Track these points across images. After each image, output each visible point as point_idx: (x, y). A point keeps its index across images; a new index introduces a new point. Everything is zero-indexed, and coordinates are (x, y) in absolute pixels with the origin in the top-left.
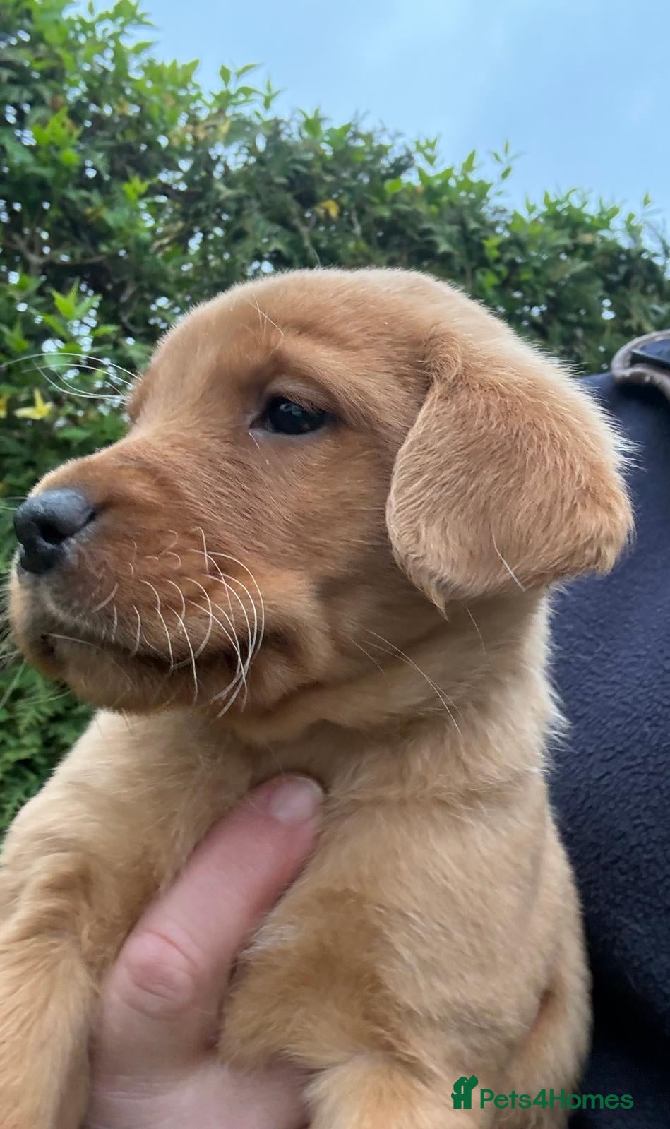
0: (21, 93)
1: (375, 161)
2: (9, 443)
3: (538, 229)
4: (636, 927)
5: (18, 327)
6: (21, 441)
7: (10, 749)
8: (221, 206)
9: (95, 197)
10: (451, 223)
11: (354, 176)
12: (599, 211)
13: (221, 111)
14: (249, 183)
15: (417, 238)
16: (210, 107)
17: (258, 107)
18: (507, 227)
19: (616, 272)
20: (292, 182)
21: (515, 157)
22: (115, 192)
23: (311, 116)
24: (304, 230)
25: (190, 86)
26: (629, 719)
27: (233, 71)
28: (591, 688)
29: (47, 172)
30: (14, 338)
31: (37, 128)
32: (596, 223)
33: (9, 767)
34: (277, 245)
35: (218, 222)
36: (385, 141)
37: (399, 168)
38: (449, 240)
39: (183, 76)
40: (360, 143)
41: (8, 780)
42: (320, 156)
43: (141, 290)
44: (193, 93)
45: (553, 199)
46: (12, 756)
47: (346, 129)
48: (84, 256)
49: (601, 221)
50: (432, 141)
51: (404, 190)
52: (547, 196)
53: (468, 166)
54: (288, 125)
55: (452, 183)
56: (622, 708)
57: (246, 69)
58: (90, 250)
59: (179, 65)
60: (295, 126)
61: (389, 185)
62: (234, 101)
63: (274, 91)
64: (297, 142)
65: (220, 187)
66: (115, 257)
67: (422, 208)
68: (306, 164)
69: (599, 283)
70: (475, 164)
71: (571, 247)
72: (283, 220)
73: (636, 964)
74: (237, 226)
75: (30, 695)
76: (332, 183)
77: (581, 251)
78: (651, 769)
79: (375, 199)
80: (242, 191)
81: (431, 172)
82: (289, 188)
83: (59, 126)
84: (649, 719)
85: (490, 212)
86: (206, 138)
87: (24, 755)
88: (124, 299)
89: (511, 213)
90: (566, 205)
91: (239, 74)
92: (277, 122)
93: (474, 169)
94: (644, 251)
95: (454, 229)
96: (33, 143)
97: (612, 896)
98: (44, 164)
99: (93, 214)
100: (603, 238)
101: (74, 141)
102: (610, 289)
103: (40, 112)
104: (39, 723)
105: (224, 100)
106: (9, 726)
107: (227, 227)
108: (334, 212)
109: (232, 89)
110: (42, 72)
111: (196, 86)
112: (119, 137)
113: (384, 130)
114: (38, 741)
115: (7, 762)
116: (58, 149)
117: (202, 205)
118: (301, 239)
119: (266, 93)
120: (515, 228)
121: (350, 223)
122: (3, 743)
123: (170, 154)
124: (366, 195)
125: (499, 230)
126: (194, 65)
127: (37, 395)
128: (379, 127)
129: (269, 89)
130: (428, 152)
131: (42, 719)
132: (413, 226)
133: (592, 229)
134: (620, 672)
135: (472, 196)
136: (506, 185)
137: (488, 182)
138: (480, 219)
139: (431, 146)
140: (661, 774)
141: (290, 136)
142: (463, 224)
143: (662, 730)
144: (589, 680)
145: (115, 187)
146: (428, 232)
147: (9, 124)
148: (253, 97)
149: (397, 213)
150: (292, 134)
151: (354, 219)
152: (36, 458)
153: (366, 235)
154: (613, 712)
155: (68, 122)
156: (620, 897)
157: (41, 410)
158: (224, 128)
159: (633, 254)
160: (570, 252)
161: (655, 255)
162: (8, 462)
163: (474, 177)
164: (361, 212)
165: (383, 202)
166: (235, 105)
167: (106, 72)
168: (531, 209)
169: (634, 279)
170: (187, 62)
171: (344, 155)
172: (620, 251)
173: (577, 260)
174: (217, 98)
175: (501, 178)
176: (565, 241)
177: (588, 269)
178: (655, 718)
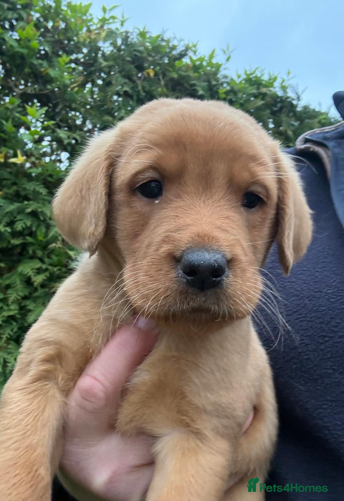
0: (13, 14)
1: (170, 52)
2: (5, 173)
3: (242, 86)
4: (301, 387)
5: (10, 122)
6: (11, 173)
7: (4, 311)
8: (101, 70)
9: (45, 64)
10: (205, 81)
11: (161, 58)
12: (269, 78)
13: (102, 27)
14: (115, 59)
15: (188, 87)
16: (96, 25)
17: (118, 25)
18: (228, 84)
19: (275, 106)
20: (134, 60)
21: (231, 52)
22: (54, 62)
23: (142, 30)
24: (139, 82)
25: (88, 15)
26: (299, 298)
27: (108, 8)
28: (282, 284)
29: (24, 51)
30: (8, 126)
31: (20, 31)
32: (267, 84)
33: (5, 319)
34: (126, 88)
35: (100, 77)
36: (175, 43)
37: (182, 55)
38: (203, 89)
39: (85, 10)
40: (164, 44)
41: (4, 325)
42: (146, 48)
43: (66, 106)
44: (89, 18)
45: (248, 73)
46: (6, 314)
47: (158, 36)
48: (40, 90)
49: (270, 83)
50: (195, 44)
51: (184, 66)
52: (246, 71)
53: (211, 56)
54: (132, 33)
55: (205, 64)
56: (296, 292)
57: (114, 7)
58: (43, 88)
59: (83, 5)
60: (135, 35)
61: (177, 63)
62: (107, 22)
63: (125, 19)
64: (135, 42)
65: (101, 60)
66: (53, 91)
67: (192, 74)
68: (139, 52)
69: (268, 111)
70: (214, 55)
71: (257, 94)
72: (129, 77)
73: (301, 403)
74: (108, 79)
75: (14, 287)
76: (151, 61)
77: (261, 97)
78: (308, 319)
79: (170, 69)
80: (111, 63)
81: (194, 58)
82: (132, 62)
83: (30, 30)
84: (307, 298)
85: (221, 77)
86: (95, 39)
87: (11, 313)
88: (57, 110)
89: (230, 78)
90: (254, 75)
91: (111, 10)
92: (127, 32)
93: (214, 57)
94: (288, 98)
95: (205, 84)
96: (18, 38)
97: (290, 374)
98: (23, 48)
99: (44, 71)
100: (270, 91)
101: (36, 37)
102: (273, 113)
103: (21, 24)
104: (18, 300)
105: (104, 21)
106: (4, 300)
107: (104, 80)
108: (152, 74)
109: (107, 17)
110: (22, 5)
111: (91, 15)
112: (56, 36)
113: (175, 38)
114: (17, 308)
115: (4, 316)
116: (29, 41)
117: (93, 69)
118: (137, 86)
119: (122, 19)
120: (232, 85)
121: (159, 79)
122: (2, 308)
123: (79, 45)
124: (166, 67)
125: (225, 85)
126: (90, 5)
127: (19, 152)
128: (173, 36)
129: (123, 17)
130: (193, 49)
131: (19, 298)
132: (187, 82)
133: (266, 86)
134: (295, 277)
135: (213, 69)
136: (228, 65)
137: (220, 63)
138: (217, 80)
139: (195, 46)
140: (313, 321)
141: (133, 39)
142: (209, 81)
143: (314, 302)
144: (281, 281)
145: (54, 59)
146: (194, 85)
147: (6, 29)
148: (116, 20)
149: (180, 76)
150: (134, 38)
151: (161, 77)
152: (17, 181)
153: (166, 85)
154: (292, 295)
155: (34, 29)
156: (294, 374)
157: (20, 159)
158: (104, 34)
159: (284, 98)
160: (256, 96)
161: (293, 100)
162: (4, 182)
163: (214, 61)
164: (164, 75)
165: (174, 71)
166: (108, 24)
167: (51, 7)
168: (239, 77)
169: (284, 110)
170: (86, 3)
171: (157, 49)
172: (278, 97)
173: (259, 100)
174: (100, 20)
175: (226, 61)
176: (254, 91)
177: (263, 104)
178: (311, 297)
